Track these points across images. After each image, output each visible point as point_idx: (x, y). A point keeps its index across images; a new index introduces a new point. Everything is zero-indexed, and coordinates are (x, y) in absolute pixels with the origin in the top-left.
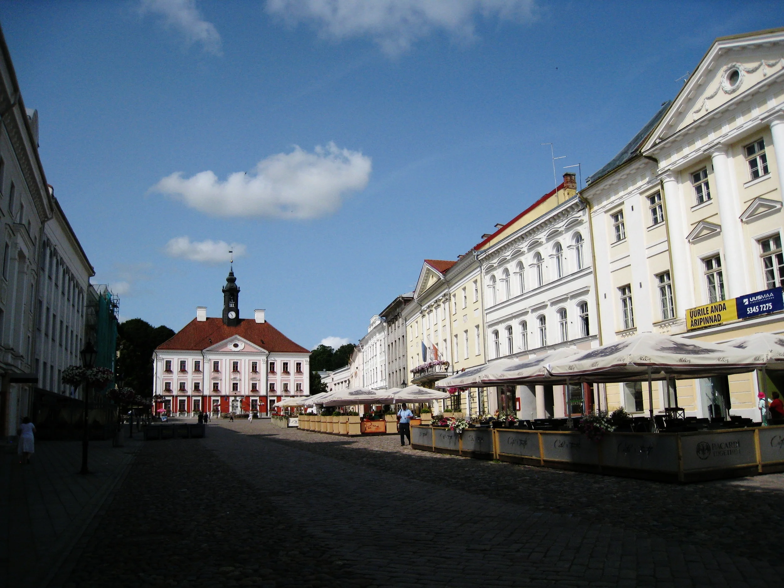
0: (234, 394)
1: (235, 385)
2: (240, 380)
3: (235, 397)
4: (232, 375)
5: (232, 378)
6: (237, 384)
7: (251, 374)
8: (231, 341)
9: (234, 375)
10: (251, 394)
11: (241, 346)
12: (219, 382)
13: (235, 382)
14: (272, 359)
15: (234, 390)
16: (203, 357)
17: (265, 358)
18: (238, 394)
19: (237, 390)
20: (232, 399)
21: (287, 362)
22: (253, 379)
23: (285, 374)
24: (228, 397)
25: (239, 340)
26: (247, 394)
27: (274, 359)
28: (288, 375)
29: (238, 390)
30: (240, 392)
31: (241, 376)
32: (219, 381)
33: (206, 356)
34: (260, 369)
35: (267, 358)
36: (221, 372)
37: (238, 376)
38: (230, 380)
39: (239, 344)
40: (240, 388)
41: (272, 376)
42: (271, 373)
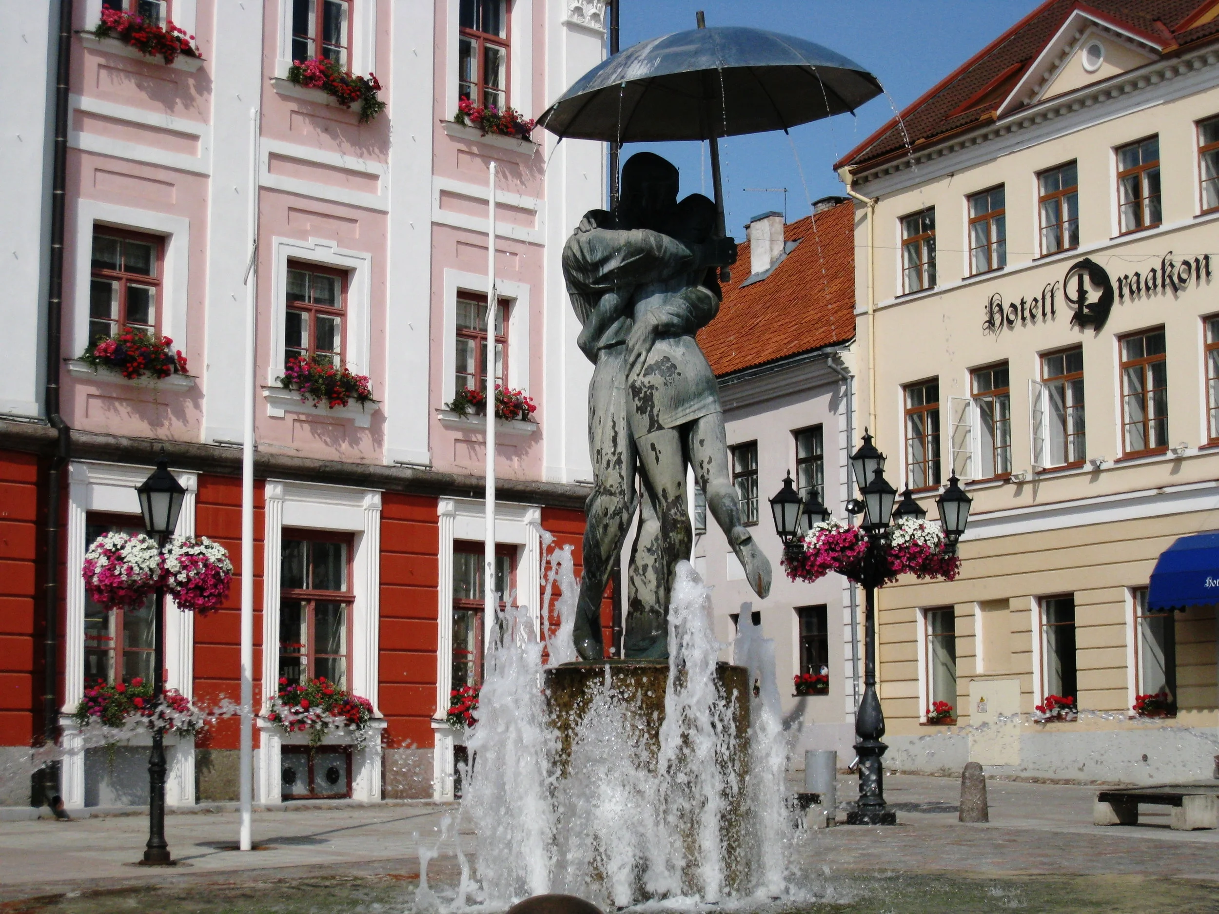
28: (360, 145)
41: (130, 101)
42: (131, 51)
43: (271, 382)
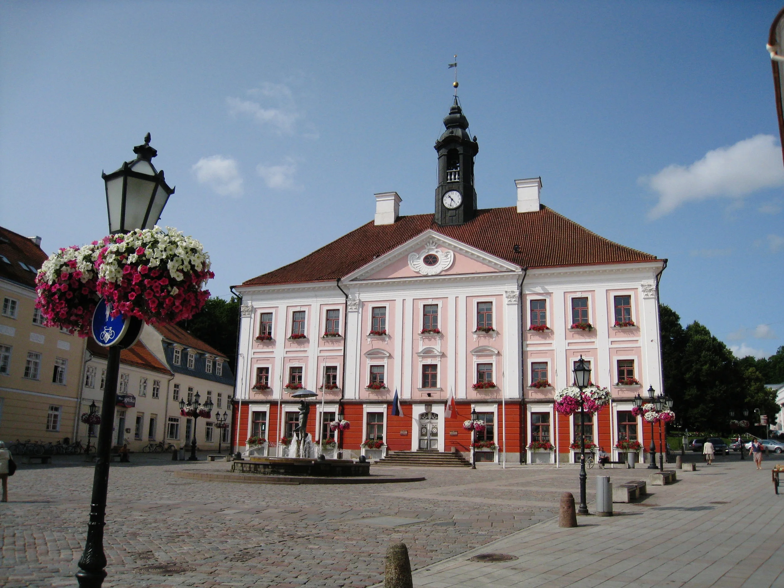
0: (426, 398)
1: (429, 372)
2: (443, 355)
3: (428, 404)
4: (421, 342)
5: (420, 349)
6: (435, 367)
7: (475, 336)
8: (418, 250)
9: (426, 340)
10: (474, 395)
11: (444, 262)
12: (384, 362)
13: (429, 361)
14: (539, 289)
15: (424, 385)
16: (347, 297)
17: (514, 288)
18: (436, 396)
19: (434, 384)
20: (418, 410)
21: (584, 295)
22: (480, 351)
23: (578, 333)
24: (408, 404)
25: (438, 245)
26: (461, 395)
27: (543, 289)
28: (590, 336)
29: (438, 386)
30: (441, 390)
31: (444, 346)
32: (386, 360)
33: (353, 294)
34: (500, 322)
35: (521, 287)
36: (390, 337)
37: (436, 345)
38: (415, 355)
39: (440, 254)
40: (444, 379)
41: (537, 340)
42: (535, 332)
43: (571, 385)
